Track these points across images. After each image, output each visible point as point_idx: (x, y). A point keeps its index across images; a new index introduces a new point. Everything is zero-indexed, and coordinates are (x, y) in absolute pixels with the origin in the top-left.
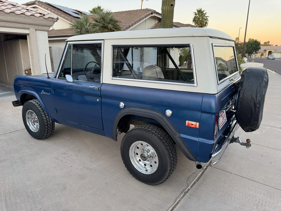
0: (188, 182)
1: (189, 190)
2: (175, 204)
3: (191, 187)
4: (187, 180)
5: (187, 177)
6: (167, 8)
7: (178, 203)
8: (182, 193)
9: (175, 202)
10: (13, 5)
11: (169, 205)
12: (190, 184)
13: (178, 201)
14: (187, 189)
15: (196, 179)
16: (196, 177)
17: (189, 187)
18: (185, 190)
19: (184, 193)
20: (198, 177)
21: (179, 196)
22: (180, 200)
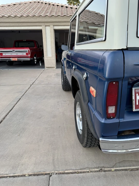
0: (118, 164)
1: (110, 171)
2: (80, 171)
3: (115, 170)
4: (121, 162)
5: (124, 160)
7: (84, 172)
8: (98, 168)
9: (81, 169)
11: (74, 168)
12: (118, 167)
13: (85, 171)
14: (109, 169)
15: (131, 168)
16: (134, 166)
17: (113, 169)
18: (105, 168)
19: (101, 170)
20: (137, 167)
21: (92, 168)
22: (88, 172)
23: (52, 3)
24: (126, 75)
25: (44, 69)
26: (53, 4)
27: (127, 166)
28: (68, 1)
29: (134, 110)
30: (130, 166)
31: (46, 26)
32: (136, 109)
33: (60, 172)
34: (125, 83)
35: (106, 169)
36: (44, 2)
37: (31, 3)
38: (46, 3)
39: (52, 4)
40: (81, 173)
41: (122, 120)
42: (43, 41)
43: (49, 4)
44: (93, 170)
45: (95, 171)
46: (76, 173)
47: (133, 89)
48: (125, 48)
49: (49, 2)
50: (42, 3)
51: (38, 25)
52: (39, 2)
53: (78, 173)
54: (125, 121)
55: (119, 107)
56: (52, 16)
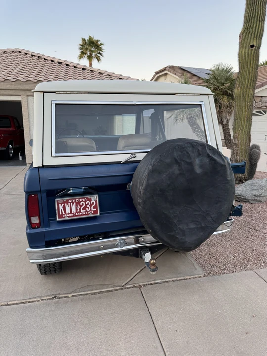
0: (79, 289)
2: (27, 301)
3: (73, 296)
4: (83, 287)
5: (89, 285)
6: (243, 52)
7: (33, 302)
8: (52, 295)
9: (30, 299)
10: (109, 75)
11: (20, 298)
12: (76, 293)
13: (35, 299)
14: (65, 295)
15: (92, 292)
16: (96, 290)
17: (70, 295)
18: (59, 294)
19: (55, 297)
20: (99, 291)
21: (44, 296)
22: (39, 301)
23: (44, 55)
24: (42, 189)
25: (24, 167)
26: (46, 58)
27: (88, 291)
28: (80, 47)
29: (58, 219)
30: (92, 290)
31: (28, 96)
32: (59, 218)
33: (2, 303)
34: (44, 195)
35: (60, 296)
36: (30, 53)
37: (5, 52)
38: (32, 56)
39: (43, 57)
40: (29, 302)
41: (47, 230)
42: (23, 120)
43: (38, 57)
44: (45, 298)
45: (48, 299)
46: (23, 303)
47: (56, 200)
48: (41, 166)
49: (38, 54)
50: (26, 54)
51: (14, 94)
52: (20, 52)
53: (26, 302)
54: (50, 230)
55: (41, 217)
56: (38, 81)
